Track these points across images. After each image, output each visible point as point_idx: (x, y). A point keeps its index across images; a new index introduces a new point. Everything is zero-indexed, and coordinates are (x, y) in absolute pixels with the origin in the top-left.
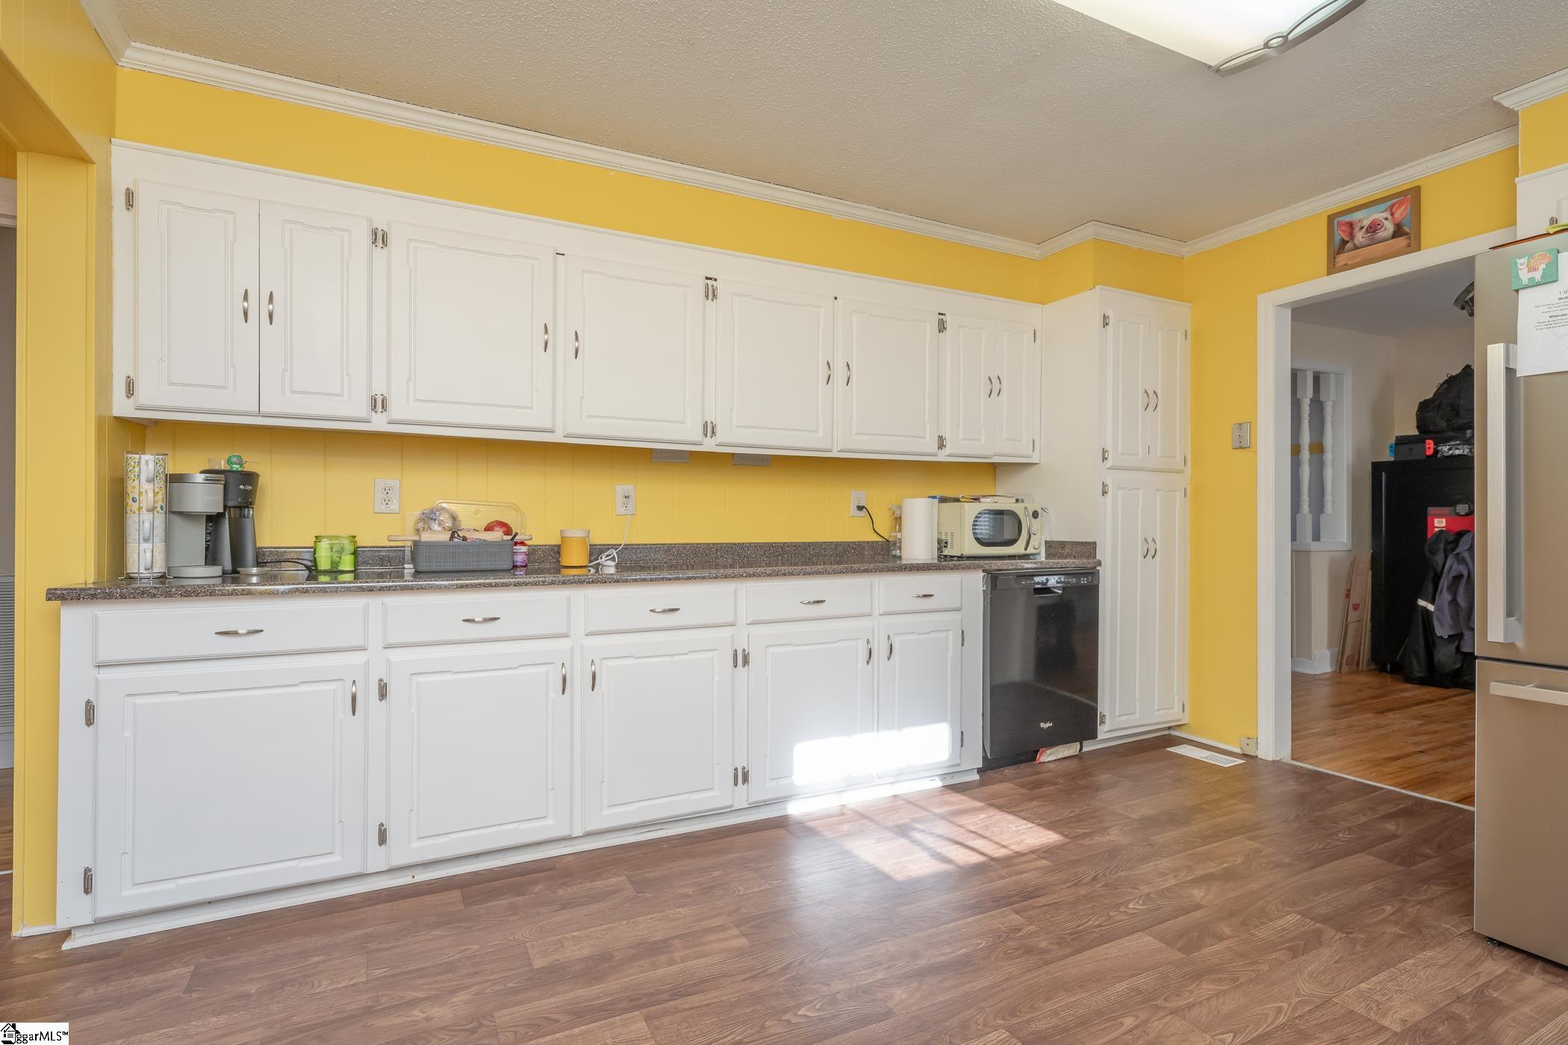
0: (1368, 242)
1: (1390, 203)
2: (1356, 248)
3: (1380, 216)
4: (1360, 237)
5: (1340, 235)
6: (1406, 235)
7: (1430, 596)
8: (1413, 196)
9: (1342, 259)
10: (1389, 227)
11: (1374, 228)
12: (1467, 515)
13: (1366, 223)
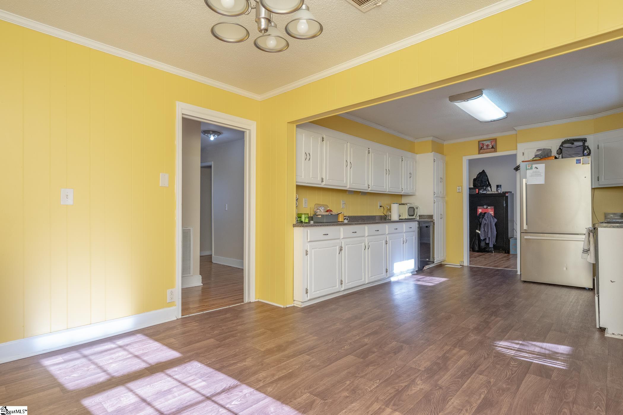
0: (486, 148)
1: (491, 141)
2: (484, 149)
3: (489, 143)
4: (485, 147)
5: (481, 146)
6: (494, 148)
7: (479, 229)
8: (495, 140)
9: (481, 151)
10: (491, 146)
11: (488, 146)
12: (486, 208)
13: (486, 144)
